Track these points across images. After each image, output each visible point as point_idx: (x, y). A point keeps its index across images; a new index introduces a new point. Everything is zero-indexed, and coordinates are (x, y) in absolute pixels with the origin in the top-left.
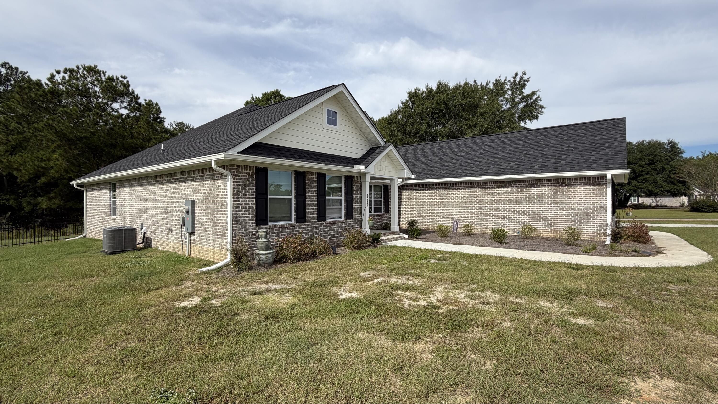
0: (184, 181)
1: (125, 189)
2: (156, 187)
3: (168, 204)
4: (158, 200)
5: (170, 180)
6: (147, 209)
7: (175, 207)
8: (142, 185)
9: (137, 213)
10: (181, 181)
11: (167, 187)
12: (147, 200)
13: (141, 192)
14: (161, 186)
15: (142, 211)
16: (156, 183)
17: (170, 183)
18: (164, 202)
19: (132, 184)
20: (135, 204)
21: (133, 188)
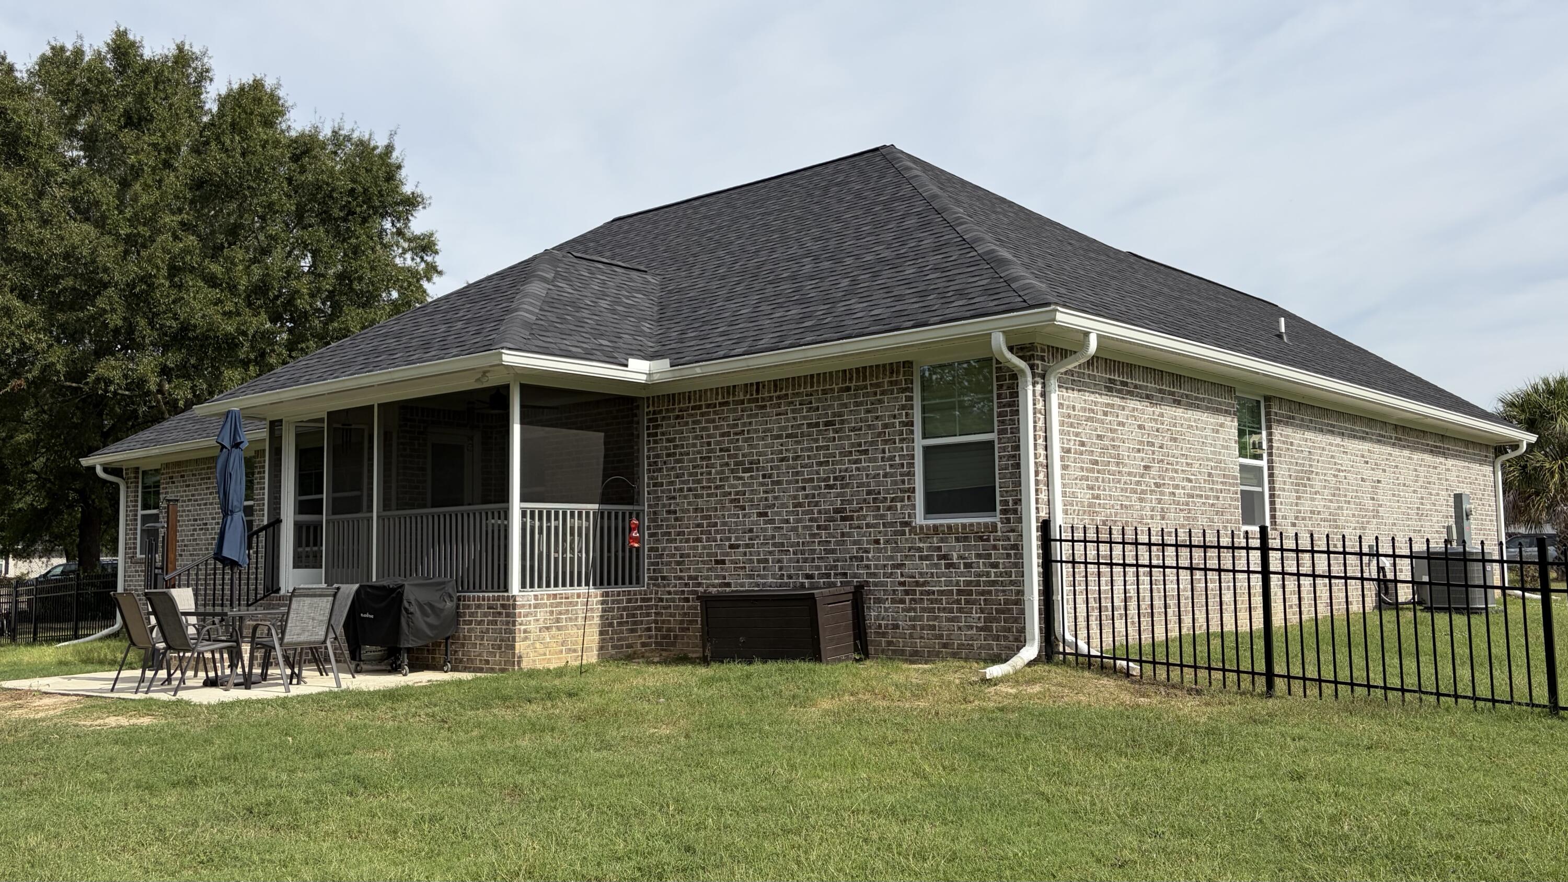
0: (1444, 454)
1: (1309, 435)
2: (1396, 452)
3: (1422, 498)
4: (1404, 485)
5: (1422, 444)
6: (1380, 506)
7: (1435, 505)
8: (1363, 438)
9: (1354, 515)
10: (1440, 453)
11: (1418, 459)
12: (1379, 482)
13: (1363, 456)
14: (1406, 453)
15: (1367, 510)
16: (1398, 443)
17: (1424, 451)
18: (1415, 492)
19: (1333, 426)
20: (1347, 490)
21: (1338, 440)
